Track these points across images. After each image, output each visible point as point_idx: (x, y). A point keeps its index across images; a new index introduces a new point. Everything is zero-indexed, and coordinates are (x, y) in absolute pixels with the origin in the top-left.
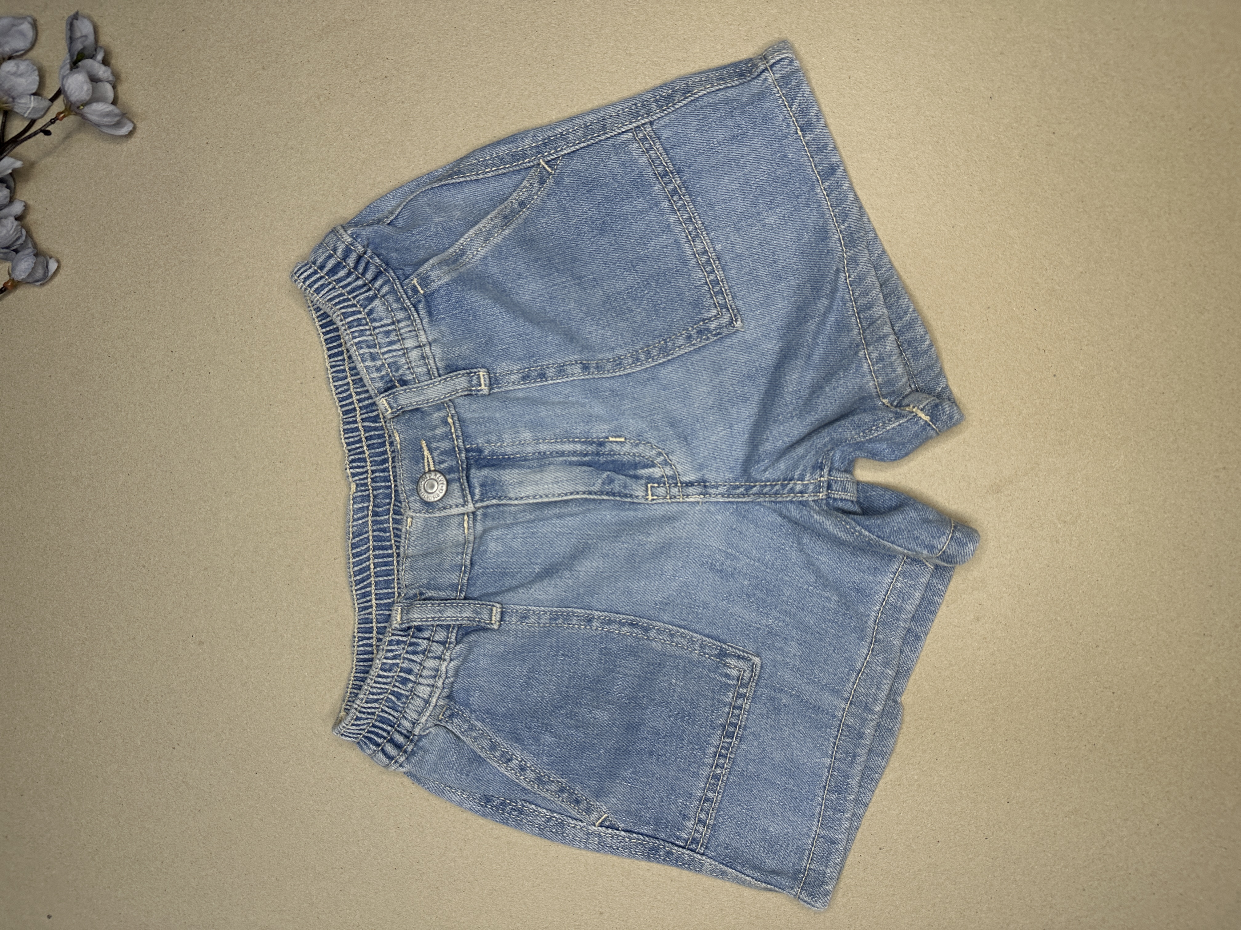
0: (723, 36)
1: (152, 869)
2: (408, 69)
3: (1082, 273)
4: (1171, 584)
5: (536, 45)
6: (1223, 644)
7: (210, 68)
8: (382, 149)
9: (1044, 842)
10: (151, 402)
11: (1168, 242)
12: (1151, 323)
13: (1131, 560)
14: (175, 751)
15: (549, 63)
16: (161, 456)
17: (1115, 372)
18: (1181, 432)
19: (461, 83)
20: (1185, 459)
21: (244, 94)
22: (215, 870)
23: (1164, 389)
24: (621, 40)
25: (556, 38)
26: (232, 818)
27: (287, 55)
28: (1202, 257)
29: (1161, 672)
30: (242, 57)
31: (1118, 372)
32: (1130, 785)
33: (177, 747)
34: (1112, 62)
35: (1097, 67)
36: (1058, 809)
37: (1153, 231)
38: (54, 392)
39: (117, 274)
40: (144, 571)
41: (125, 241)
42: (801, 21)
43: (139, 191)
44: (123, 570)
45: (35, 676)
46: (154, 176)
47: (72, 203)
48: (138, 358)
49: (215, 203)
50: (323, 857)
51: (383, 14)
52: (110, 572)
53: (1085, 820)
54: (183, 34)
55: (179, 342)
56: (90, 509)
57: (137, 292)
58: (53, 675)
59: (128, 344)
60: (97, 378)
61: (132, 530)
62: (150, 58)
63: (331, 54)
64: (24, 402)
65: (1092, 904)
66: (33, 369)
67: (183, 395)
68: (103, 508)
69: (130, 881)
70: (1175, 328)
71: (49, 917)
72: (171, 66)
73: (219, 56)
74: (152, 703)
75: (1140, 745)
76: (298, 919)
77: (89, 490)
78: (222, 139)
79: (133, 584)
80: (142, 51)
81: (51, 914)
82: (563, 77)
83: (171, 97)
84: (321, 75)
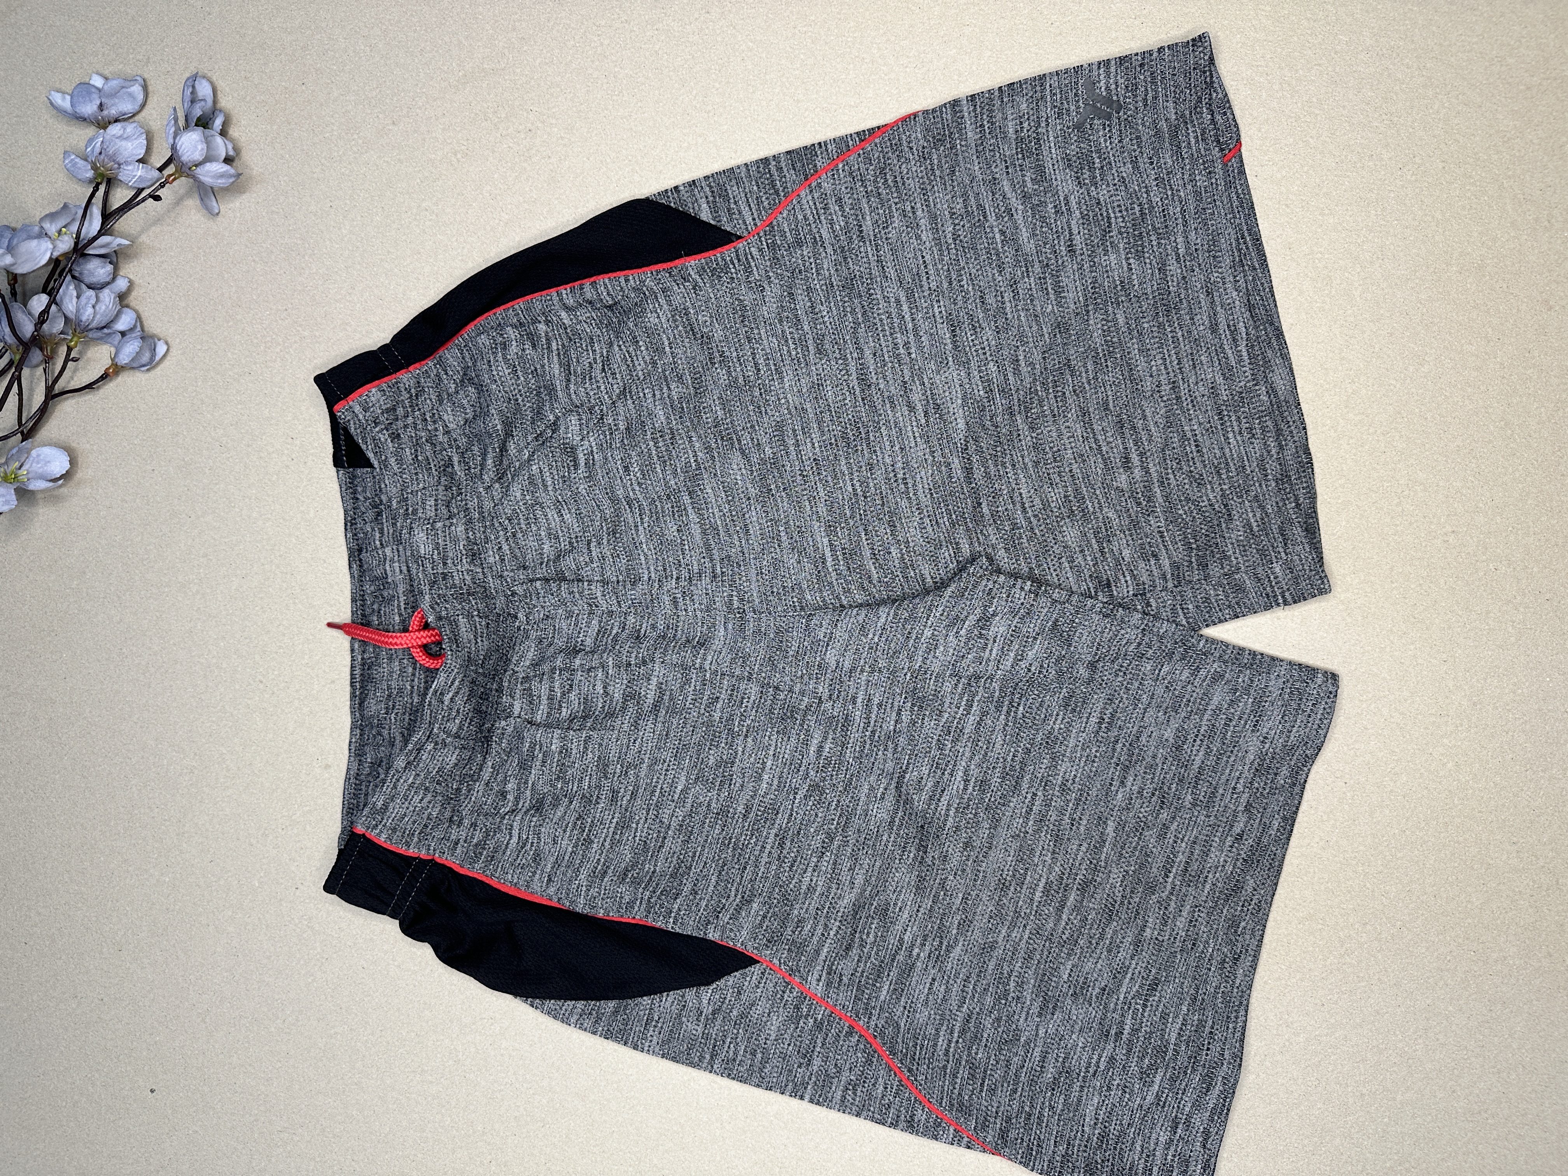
0: (898, 79)
1: (273, 1029)
2: (554, 121)
3: (1292, 324)
4: (1403, 661)
5: (695, 92)
6: (1461, 725)
7: (333, 124)
8: (526, 210)
9: (1276, 953)
10: (268, 496)
11: (1383, 289)
12: (1368, 377)
13: (1359, 635)
14: (298, 891)
15: (709, 111)
16: (281, 556)
17: (1333, 431)
18: (1405, 493)
19: (614, 135)
20: (1411, 524)
21: (372, 152)
22: (346, 1027)
23: (1385, 447)
24: (788, 86)
25: (717, 85)
26: (365, 966)
27: (420, 108)
28: (1419, 305)
29: (1396, 758)
30: (369, 112)
31: (1335, 431)
32: (1368, 885)
33: (300, 886)
34: (1314, 100)
35: (1299, 105)
36: (1291, 915)
37: (1366, 278)
38: (157, 487)
39: (229, 354)
40: (261, 686)
41: (239, 317)
42: (983, 62)
43: (254, 261)
44: (237, 687)
45: (136, 812)
46: (271, 244)
47: (177, 276)
48: (254, 446)
49: (340, 272)
50: (470, 1006)
51: (525, 62)
52: (222, 690)
53: (1321, 926)
54: (304, 87)
55: (300, 427)
56: (199, 619)
57: (252, 373)
58: (156, 810)
59: (243, 431)
60: (207, 471)
61: (248, 640)
62: (266, 114)
63: (468, 107)
64: (123, 500)
65: (1333, 1021)
66: (134, 463)
67: (305, 486)
68: (214, 617)
69: (247, 1045)
70: (1394, 382)
71: (152, 1091)
72: (289, 123)
73: (343, 110)
74: (271, 837)
75: (1377, 840)
76: (442, 1080)
77: (198, 597)
78: (348, 202)
79: (249, 702)
80: (256, 107)
81: (154, 1088)
82: (726, 127)
83: (290, 156)
84: (458, 129)
